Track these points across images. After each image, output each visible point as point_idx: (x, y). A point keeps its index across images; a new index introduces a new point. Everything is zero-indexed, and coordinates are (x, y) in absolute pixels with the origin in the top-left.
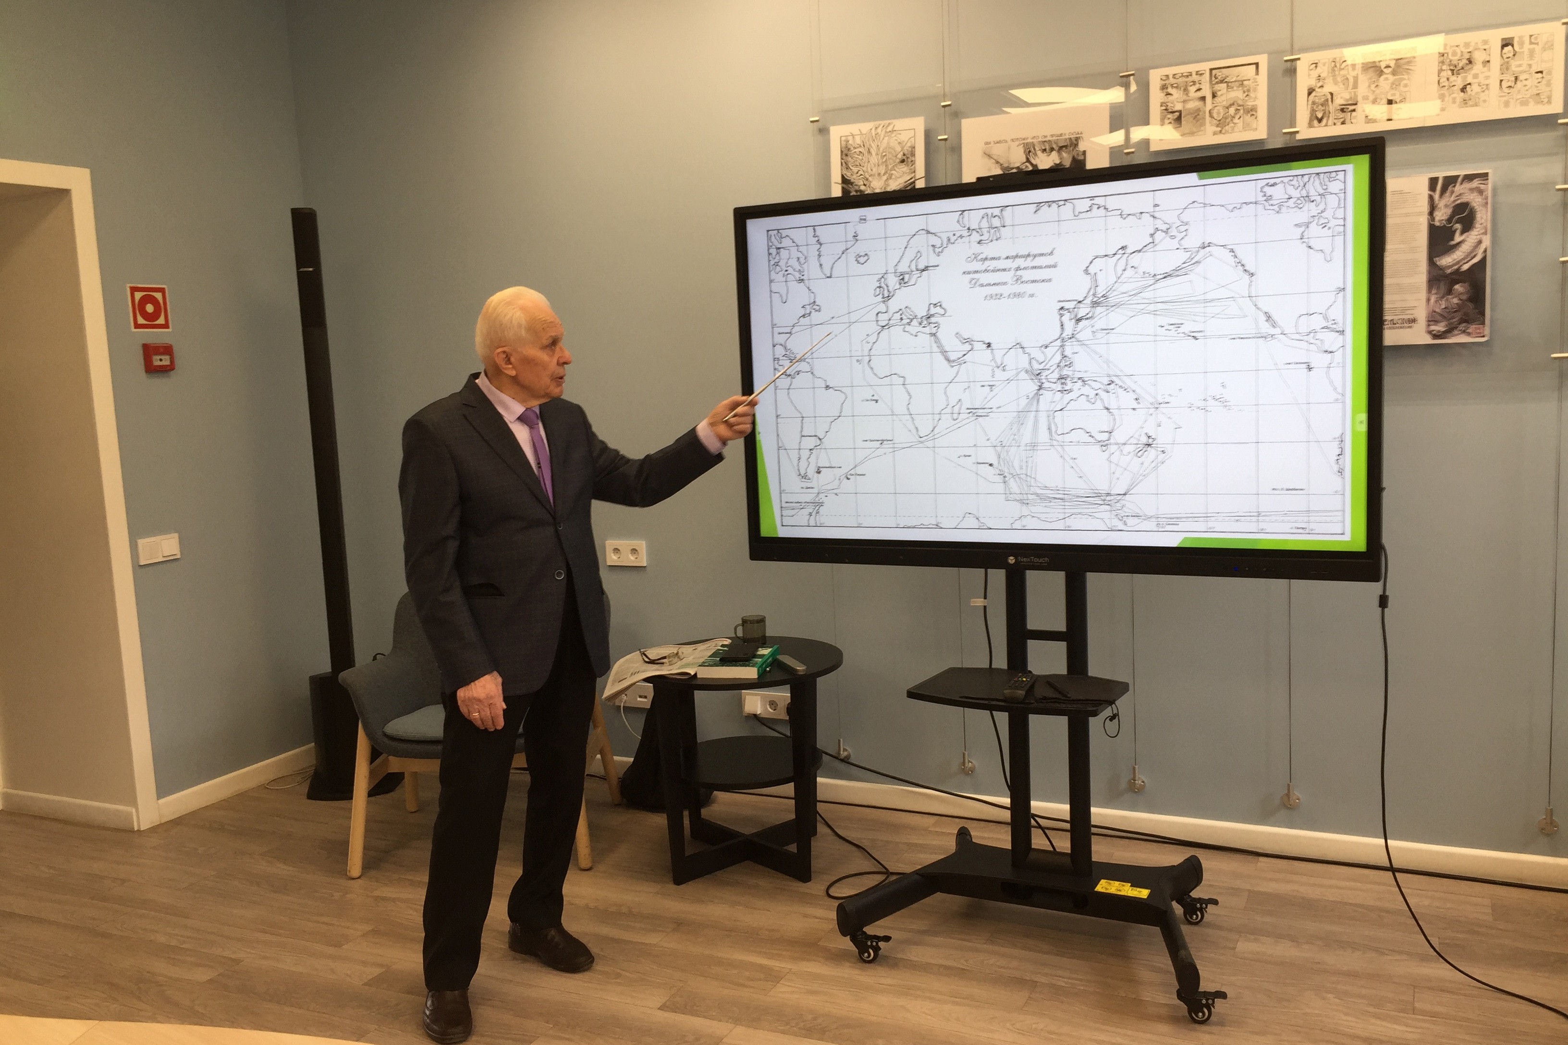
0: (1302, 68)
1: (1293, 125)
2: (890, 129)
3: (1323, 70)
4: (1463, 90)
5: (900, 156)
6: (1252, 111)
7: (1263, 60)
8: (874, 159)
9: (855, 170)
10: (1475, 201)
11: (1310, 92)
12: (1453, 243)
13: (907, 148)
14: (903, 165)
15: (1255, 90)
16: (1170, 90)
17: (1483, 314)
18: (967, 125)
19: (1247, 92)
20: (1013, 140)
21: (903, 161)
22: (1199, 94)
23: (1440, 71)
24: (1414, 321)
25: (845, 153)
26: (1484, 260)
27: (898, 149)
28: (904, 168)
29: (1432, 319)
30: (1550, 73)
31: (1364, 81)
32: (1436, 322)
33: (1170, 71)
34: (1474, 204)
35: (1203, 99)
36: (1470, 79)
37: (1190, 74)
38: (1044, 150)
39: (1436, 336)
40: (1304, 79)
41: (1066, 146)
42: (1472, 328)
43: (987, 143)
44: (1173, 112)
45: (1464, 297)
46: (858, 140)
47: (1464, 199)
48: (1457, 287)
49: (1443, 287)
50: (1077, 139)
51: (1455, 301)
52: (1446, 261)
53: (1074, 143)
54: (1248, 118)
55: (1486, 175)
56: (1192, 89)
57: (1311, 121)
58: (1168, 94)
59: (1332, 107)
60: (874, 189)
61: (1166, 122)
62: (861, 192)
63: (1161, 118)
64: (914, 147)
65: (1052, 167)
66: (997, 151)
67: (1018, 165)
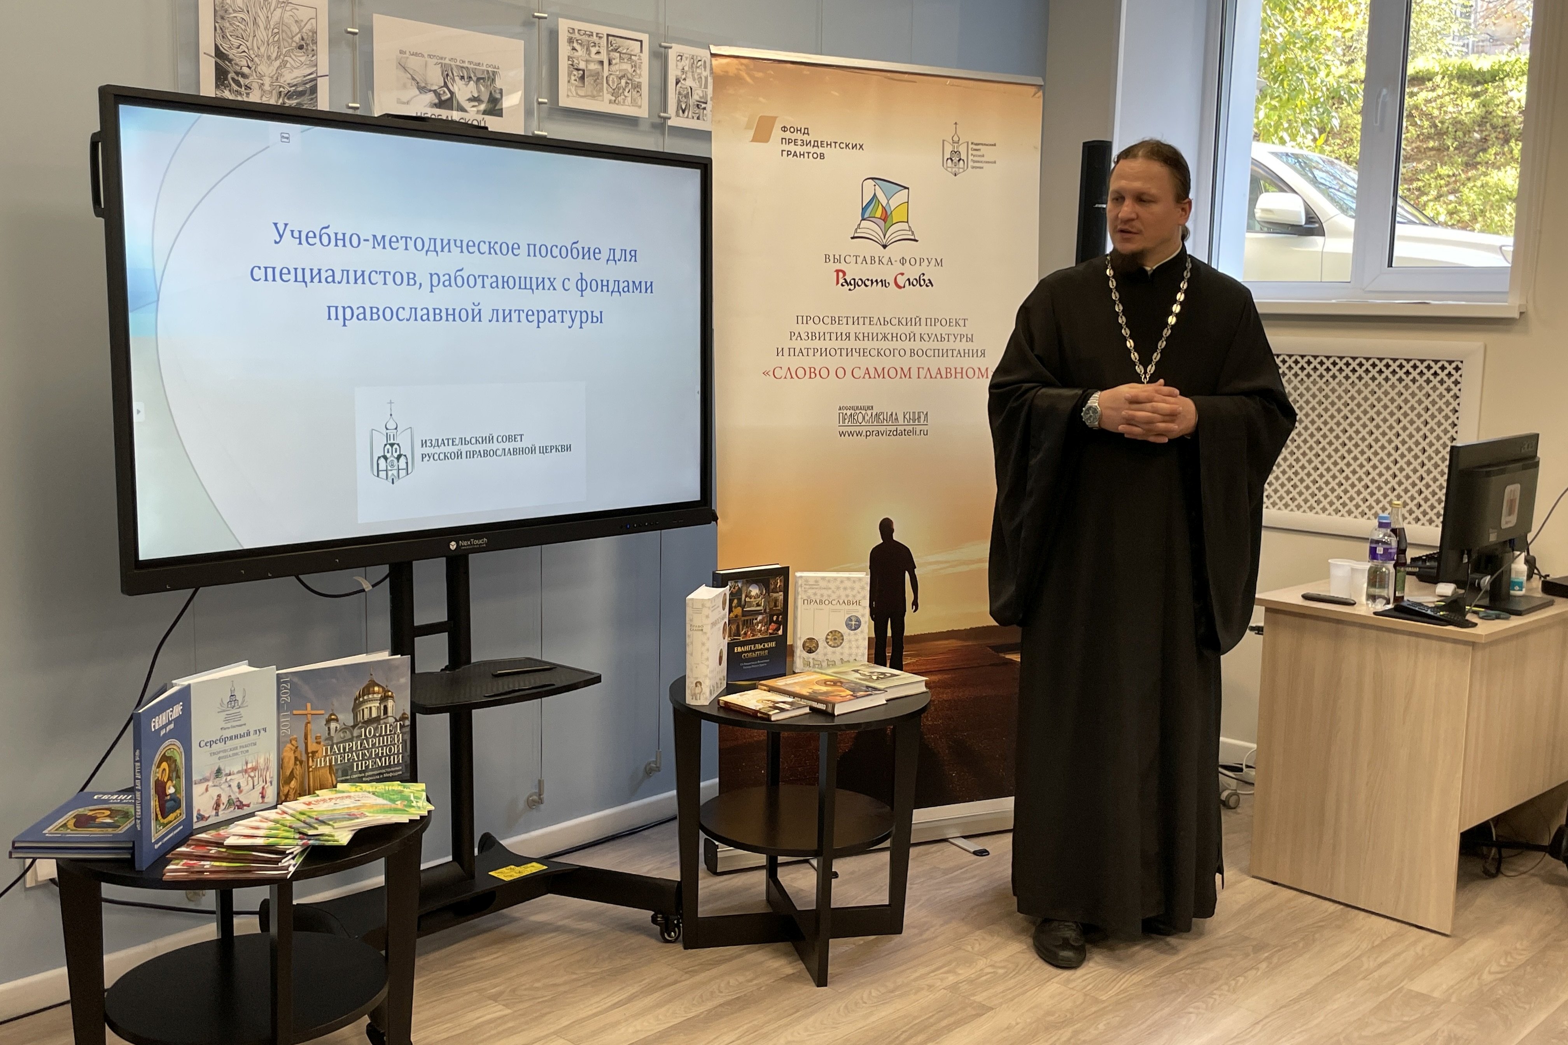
0: (672, 55)
1: (665, 111)
3: (686, 63)
5: (297, 38)
6: (637, 87)
7: (645, 37)
8: (262, 34)
11: (677, 82)
13: (306, 32)
14: (300, 53)
15: (640, 67)
16: (575, 45)
18: (381, 23)
19: (634, 67)
20: (429, 56)
21: (301, 47)
22: (598, 57)
25: (221, 14)
27: (295, 29)
28: (302, 57)
33: (578, 25)
35: (602, 63)
37: (591, 35)
38: (462, 78)
40: (673, 68)
43: (401, 52)
44: (578, 70)
46: (240, 3)
50: (494, 73)
54: (635, 93)
56: (594, 50)
57: (678, 109)
58: (574, 49)
59: (692, 101)
60: (261, 77)
61: (573, 78)
62: (244, 76)
63: (569, 75)
64: (315, 33)
65: (470, 100)
66: (414, 63)
67: (435, 88)
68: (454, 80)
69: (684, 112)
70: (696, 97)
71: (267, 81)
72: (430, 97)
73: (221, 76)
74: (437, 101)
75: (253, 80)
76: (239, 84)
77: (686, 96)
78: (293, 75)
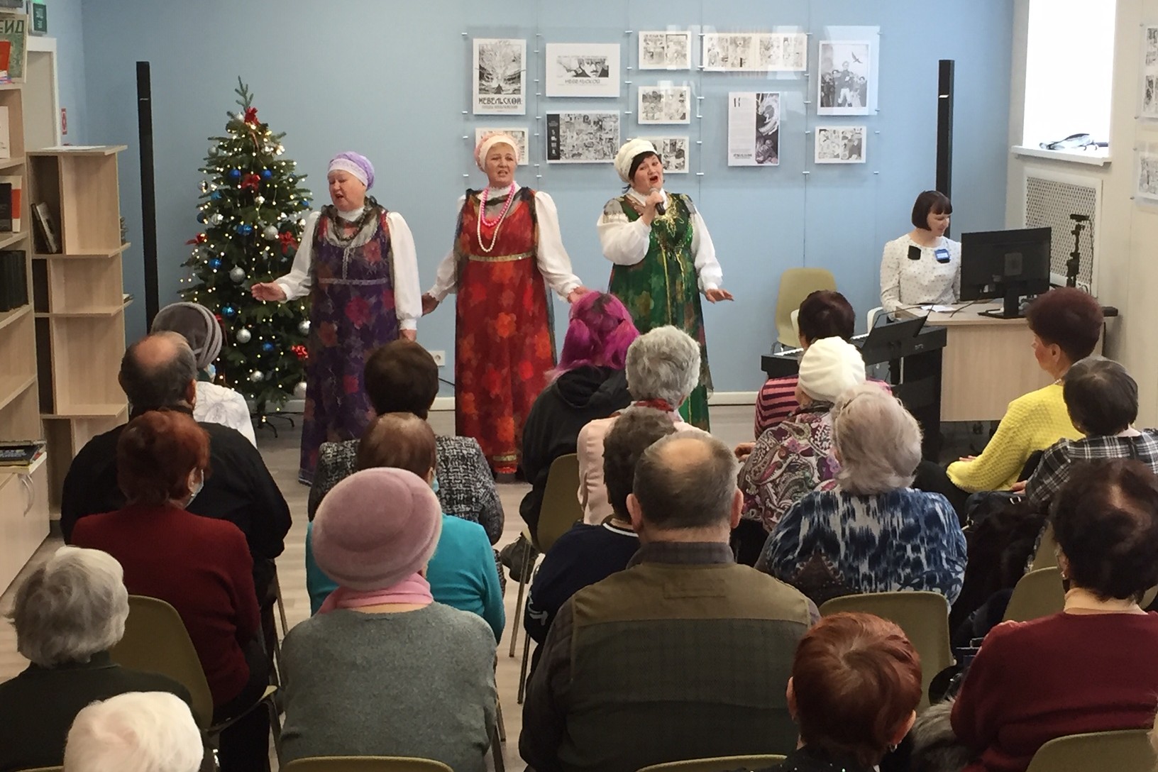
0: (705, 39)
1: (701, 64)
2: (507, 43)
3: (715, 42)
4: (769, 57)
5: (513, 58)
6: (684, 56)
7: (689, 33)
8: (498, 58)
9: (487, 63)
10: (774, 105)
11: (709, 50)
12: (765, 122)
13: (516, 55)
14: (513, 63)
15: (685, 47)
16: (648, 42)
17: (777, 154)
18: (550, 48)
19: (683, 47)
20: (572, 57)
21: (514, 61)
22: (661, 46)
23: (761, 48)
24: (751, 155)
25: (481, 53)
26: (777, 130)
27: (512, 54)
28: (514, 64)
29: (758, 155)
30: (802, 53)
31: (731, 48)
32: (759, 156)
33: (649, 33)
34: (773, 106)
35: (663, 48)
36: (772, 53)
37: (657, 36)
38: (588, 63)
39: (759, 162)
40: (706, 45)
41: (599, 63)
42: (773, 159)
43: (559, 57)
44: (650, 52)
45: (770, 146)
46: (489, 47)
47: (770, 104)
48: (768, 142)
49: (762, 142)
50: (605, 60)
51: (767, 148)
52: (762, 130)
53: (603, 61)
54: (683, 58)
55: (778, 94)
56: (659, 43)
57: (709, 64)
58: (648, 44)
59: (717, 58)
60: (497, 74)
61: (647, 57)
62: (490, 74)
63: (645, 55)
64: (520, 55)
65: (592, 72)
66: (564, 61)
67: (575, 69)
68: (584, 65)
69: (713, 64)
70: (721, 56)
71: (500, 76)
72: (574, 73)
73: (481, 77)
74: (575, 74)
75: (494, 76)
76: (488, 78)
77: (715, 56)
78: (510, 72)
